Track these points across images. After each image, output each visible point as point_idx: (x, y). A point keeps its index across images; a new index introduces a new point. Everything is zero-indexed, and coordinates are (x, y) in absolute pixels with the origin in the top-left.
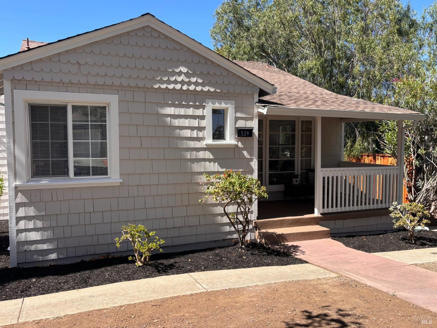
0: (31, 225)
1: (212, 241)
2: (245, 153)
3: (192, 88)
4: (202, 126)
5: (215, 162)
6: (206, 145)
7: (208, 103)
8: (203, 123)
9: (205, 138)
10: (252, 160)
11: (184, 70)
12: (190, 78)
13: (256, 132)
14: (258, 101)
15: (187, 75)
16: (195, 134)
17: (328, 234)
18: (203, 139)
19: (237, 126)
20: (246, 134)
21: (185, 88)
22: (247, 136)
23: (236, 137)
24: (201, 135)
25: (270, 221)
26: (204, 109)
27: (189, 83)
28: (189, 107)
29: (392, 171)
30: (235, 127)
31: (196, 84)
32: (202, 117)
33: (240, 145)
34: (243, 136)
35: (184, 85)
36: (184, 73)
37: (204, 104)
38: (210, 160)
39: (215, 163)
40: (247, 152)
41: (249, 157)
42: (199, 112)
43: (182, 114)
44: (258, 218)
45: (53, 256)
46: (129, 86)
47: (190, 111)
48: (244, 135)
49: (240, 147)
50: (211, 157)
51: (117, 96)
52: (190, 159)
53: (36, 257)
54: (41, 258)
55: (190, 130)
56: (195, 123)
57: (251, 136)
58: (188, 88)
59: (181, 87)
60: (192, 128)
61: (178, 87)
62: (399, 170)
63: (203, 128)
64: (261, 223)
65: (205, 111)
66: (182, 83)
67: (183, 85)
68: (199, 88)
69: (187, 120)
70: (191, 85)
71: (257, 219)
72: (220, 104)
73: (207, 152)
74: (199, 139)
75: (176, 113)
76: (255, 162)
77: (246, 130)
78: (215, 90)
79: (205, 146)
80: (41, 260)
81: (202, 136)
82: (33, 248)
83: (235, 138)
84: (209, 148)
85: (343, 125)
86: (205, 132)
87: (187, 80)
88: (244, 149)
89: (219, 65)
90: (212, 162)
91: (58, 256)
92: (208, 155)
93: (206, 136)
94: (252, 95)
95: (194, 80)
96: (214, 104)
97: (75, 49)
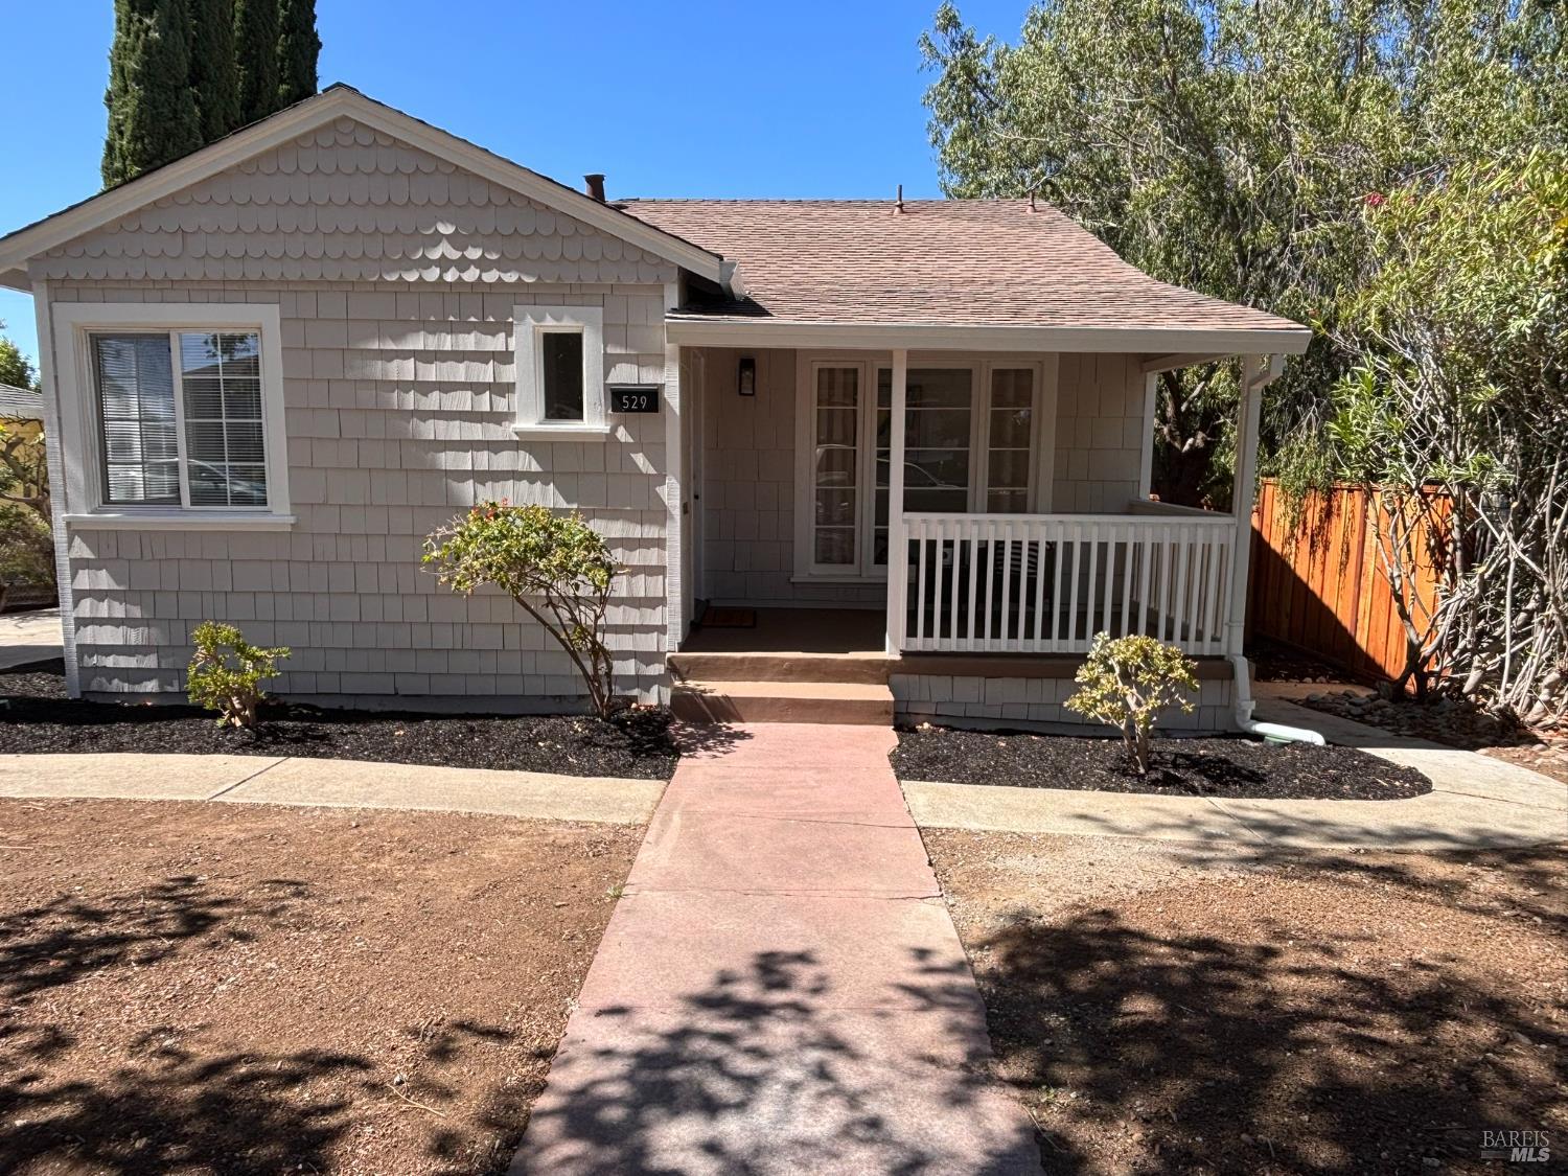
0: (103, 610)
1: (544, 697)
2: (640, 459)
3: (471, 275)
4: (505, 380)
5: (546, 484)
6: (516, 433)
7: (521, 319)
8: (509, 374)
9: (514, 413)
10: (661, 479)
11: (446, 229)
12: (465, 249)
13: (673, 397)
14: (676, 306)
15: (454, 240)
16: (484, 403)
17: (887, 713)
18: (508, 416)
19: (609, 381)
20: (639, 404)
21: (450, 276)
22: (640, 410)
23: (610, 411)
24: (501, 405)
25: (718, 658)
26: (509, 334)
27: (463, 264)
28: (467, 328)
29: (1200, 531)
30: (605, 385)
31: (483, 264)
32: (505, 357)
33: (622, 434)
34: (627, 411)
35: (447, 270)
36: (448, 237)
37: (511, 320)
38: (531, 477)
39: (548, 484)
40: (647, 456)
41: (652, 471)
42: (496, 343)
43: (446, 349)
44: (684, 647)
45: (151, 686)
46: (303, 281)
47: (469, 342)
48: (631, 405)
49: (623, 440)
50: (535, 467)
51: (277, 307)
52: (473, 470)
53: (117, 685)
54: (126, 688)
55: (469, 394)
56: (485, 373)
57: (656, 410)
58: (460, 277)
59: (441, 277)
60: (477, 388)
61: (432, 275)
62: (1233, 532)
63: (510, 388)
64: (688, 661)
65: (513, 342)
66: (444, 263)
67: (444, 270)
68: (491, 277)
69: (462, 367)
70: (468, 268)
71: (681, 650)
72: (558, 319)
73: (522, 453)
74: (497, 418)
75: (432, 348)
76: (670, 489)
77: (639, 393)
78: (520, 278)
79: (516, 438)
80: (126, 690)
81: (506, 410)
82: (110, 662)
83: (606, 415)
84: (526, 443)
85: (1154, 381)
86: (515, 398)
87: (455, 255)
88: (638, 446)
89: (547, 207)
90: (539, 483)
91: (161, 686)
92: (526, 462)
93: (515, 408)
94: (659, 288)
95: (474, 254)
96: (539, 319)
97: (172, 196)
